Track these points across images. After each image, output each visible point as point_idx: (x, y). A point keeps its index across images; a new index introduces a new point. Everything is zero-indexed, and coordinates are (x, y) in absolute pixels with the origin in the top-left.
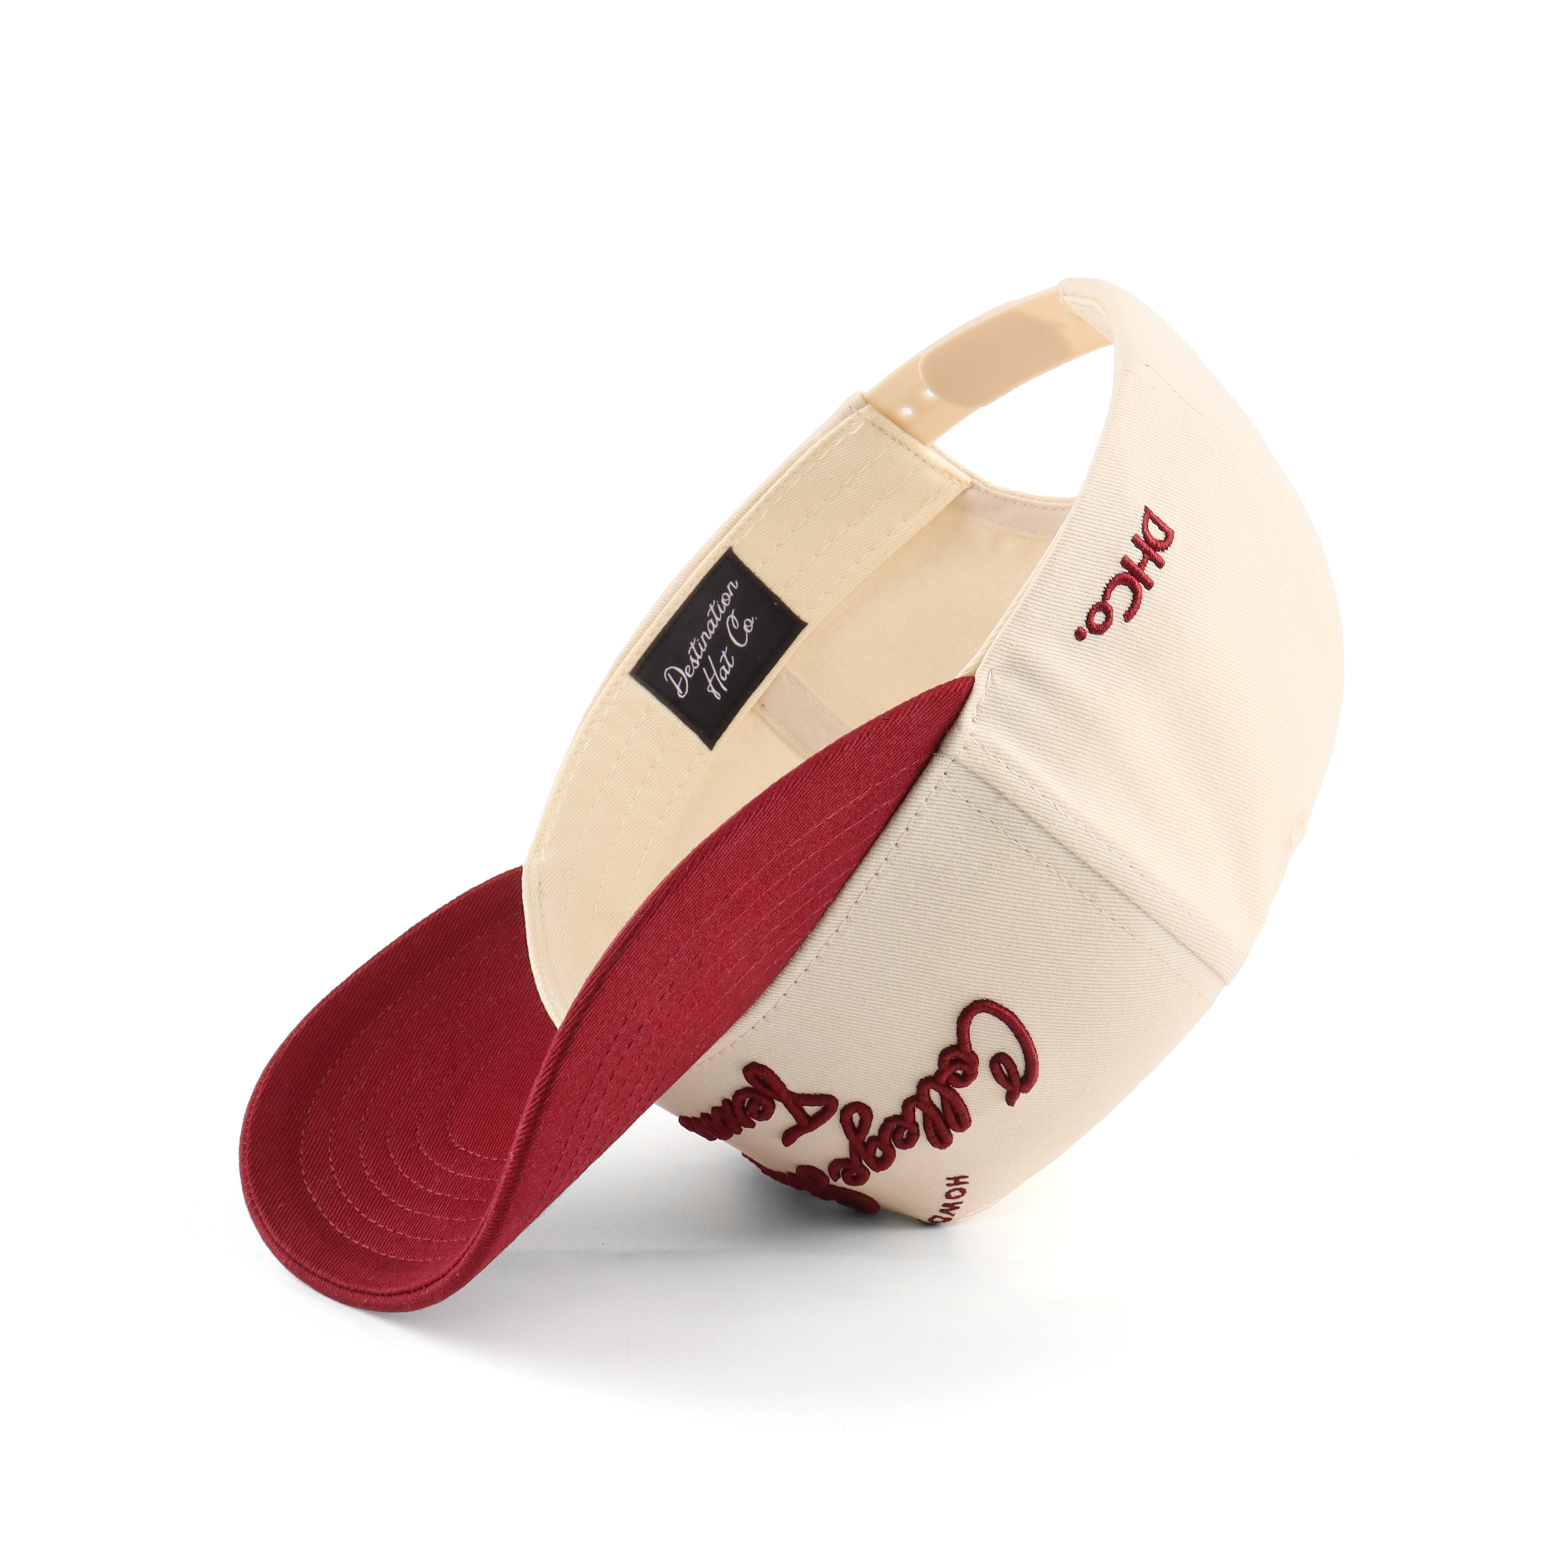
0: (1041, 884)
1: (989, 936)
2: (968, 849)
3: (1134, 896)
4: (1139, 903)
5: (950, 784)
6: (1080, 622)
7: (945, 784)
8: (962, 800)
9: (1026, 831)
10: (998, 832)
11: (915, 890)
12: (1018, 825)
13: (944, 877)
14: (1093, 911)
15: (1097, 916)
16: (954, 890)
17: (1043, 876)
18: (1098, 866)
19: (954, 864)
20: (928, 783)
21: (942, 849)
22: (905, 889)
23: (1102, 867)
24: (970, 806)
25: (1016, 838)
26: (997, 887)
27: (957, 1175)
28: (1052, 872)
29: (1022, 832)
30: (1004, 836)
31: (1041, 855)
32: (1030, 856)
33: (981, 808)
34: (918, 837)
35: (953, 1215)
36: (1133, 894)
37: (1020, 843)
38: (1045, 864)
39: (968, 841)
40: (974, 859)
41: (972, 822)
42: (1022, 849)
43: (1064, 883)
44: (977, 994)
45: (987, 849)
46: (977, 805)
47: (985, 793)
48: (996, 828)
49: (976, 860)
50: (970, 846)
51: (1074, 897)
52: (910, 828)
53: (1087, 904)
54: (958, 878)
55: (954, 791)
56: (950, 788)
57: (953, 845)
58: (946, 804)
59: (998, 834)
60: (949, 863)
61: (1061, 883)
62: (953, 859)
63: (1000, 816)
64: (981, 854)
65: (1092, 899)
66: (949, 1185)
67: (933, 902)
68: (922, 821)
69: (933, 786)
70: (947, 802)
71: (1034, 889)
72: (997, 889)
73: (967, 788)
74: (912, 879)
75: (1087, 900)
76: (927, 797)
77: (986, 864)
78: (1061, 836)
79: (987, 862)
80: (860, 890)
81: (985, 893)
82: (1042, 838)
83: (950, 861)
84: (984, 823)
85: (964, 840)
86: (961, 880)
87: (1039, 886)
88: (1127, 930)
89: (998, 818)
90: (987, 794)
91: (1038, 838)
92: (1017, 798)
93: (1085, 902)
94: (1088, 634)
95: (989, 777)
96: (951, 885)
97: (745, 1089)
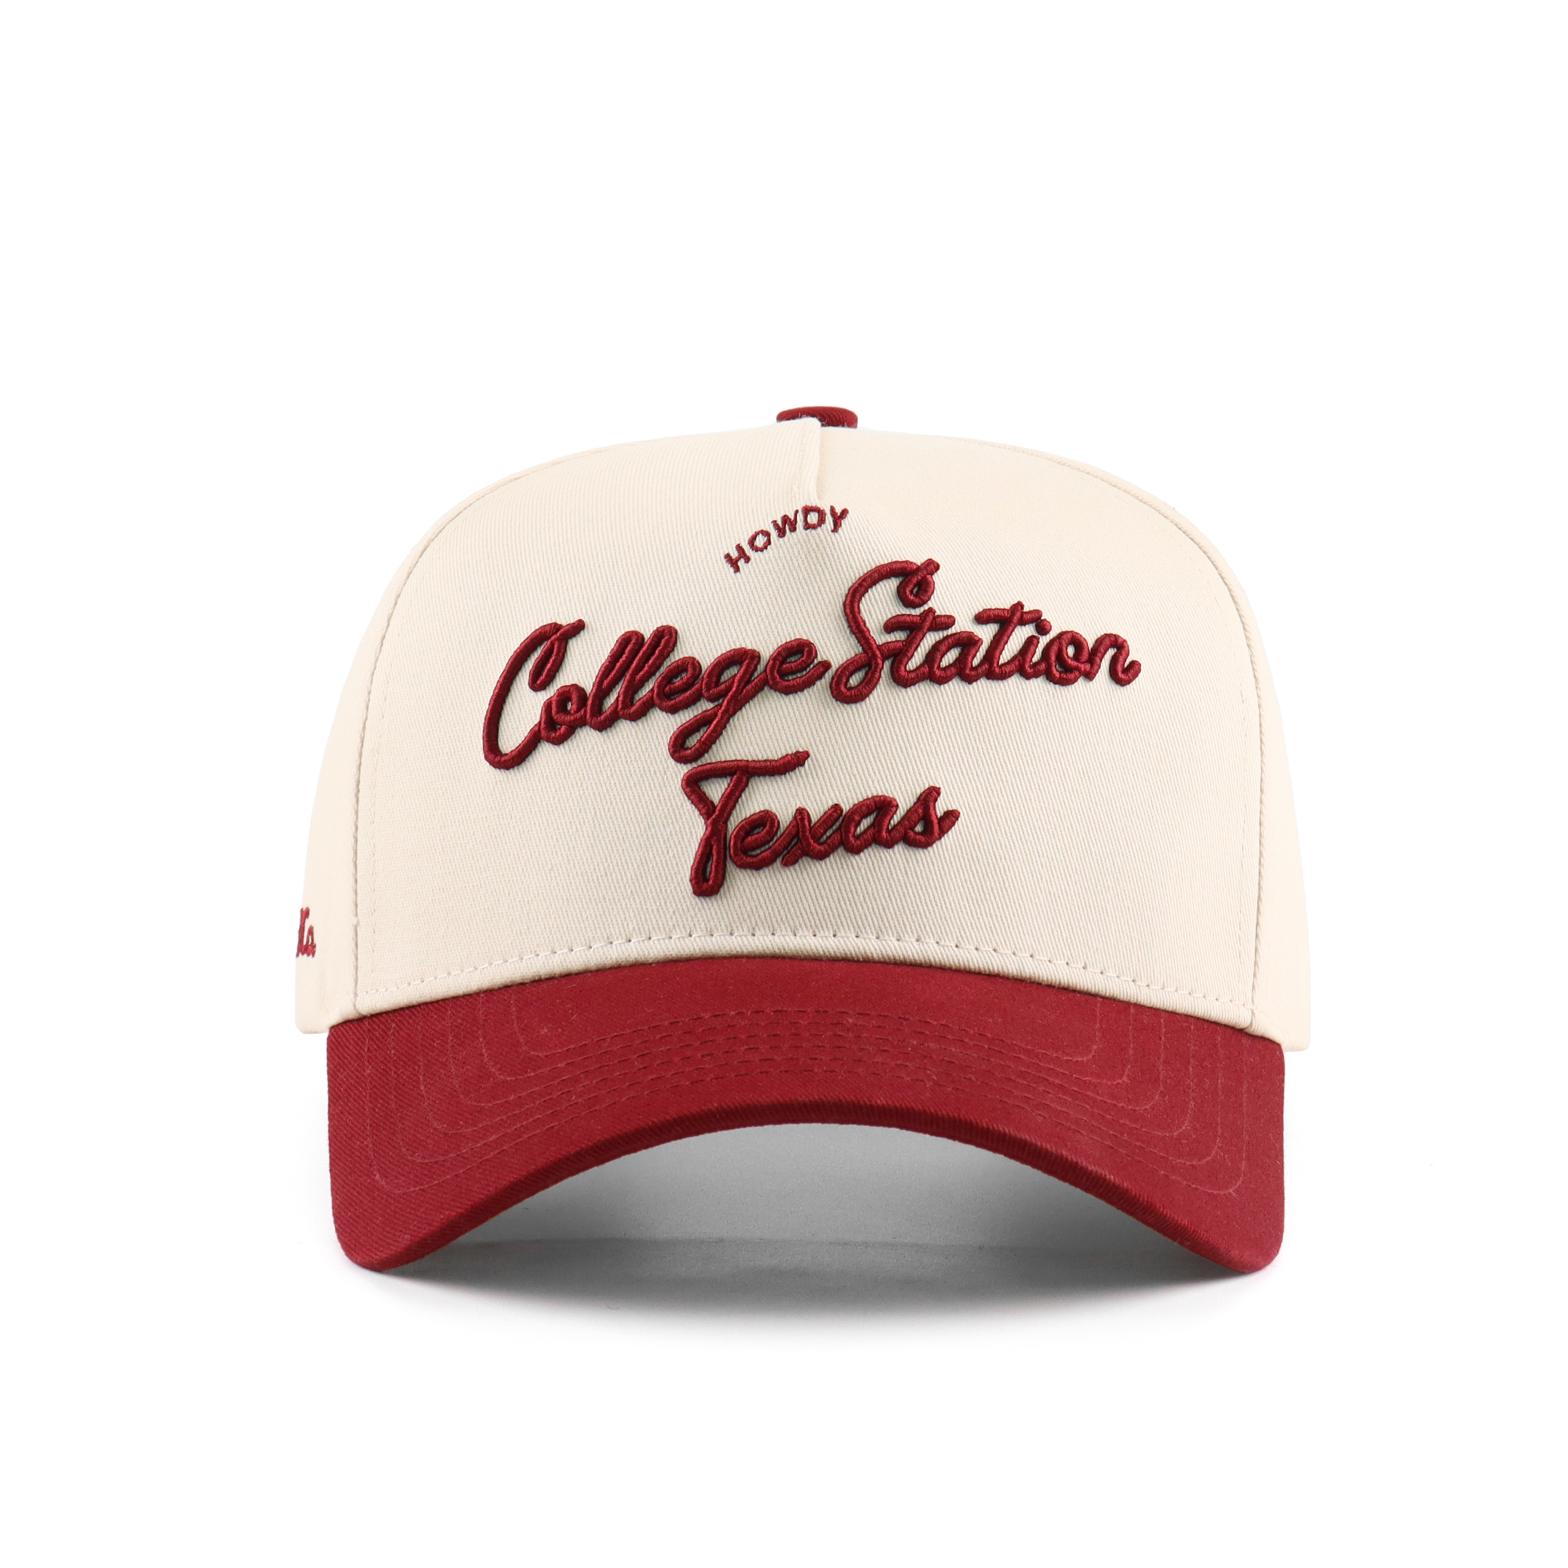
27: (729, 566)
66: (748, 560)
97: (743, 866)
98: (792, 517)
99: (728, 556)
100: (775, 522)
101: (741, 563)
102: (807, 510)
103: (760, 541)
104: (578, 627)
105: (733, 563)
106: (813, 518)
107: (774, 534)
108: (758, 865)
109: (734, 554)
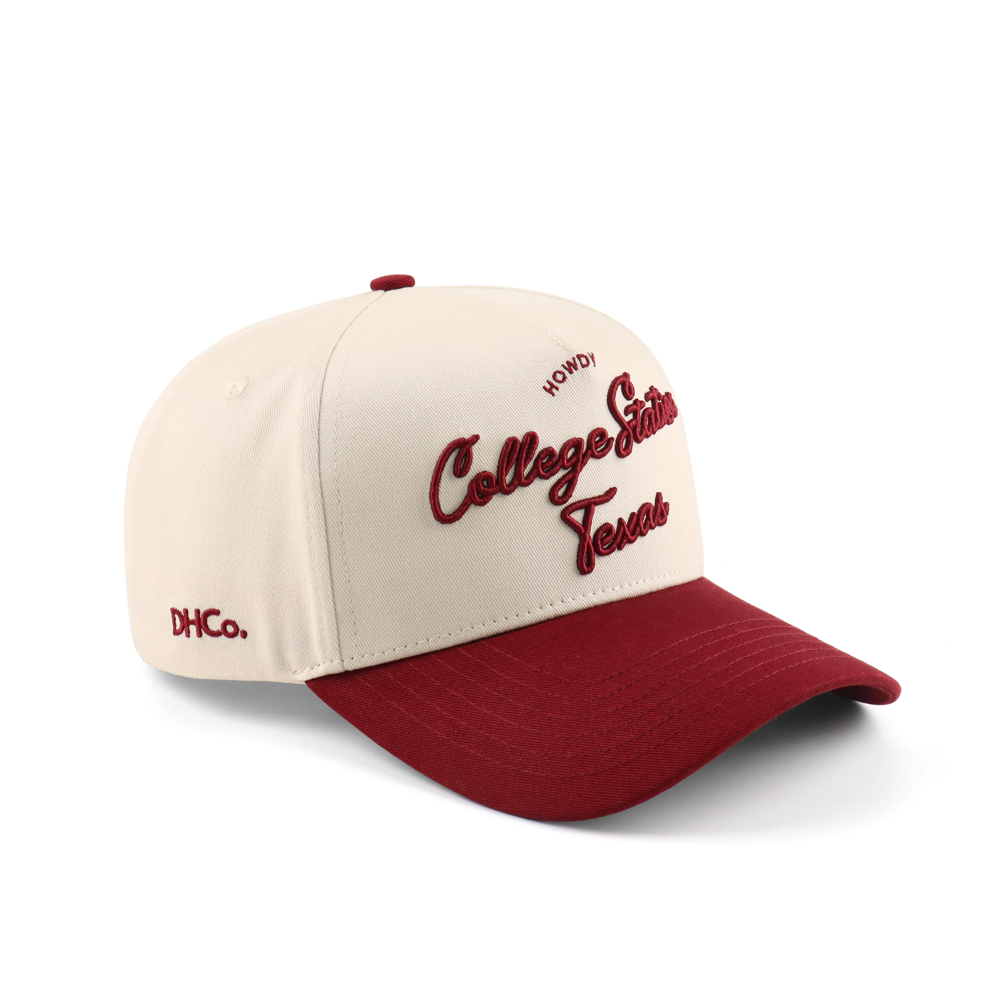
0: (357, 558)
1: (405, 555)
2: (376, 611)
3: (319, 503)
4: (320, 496)
5: (355, 652)
6: (239, 638)
7: (357, 654)
8: (357, 638)
9: (340, 592)
10: (355, 605)
11: (417, 615)
12: (342, 599)
13: (398, 608)
14: (345, 517)
15: (345, 512)
16: (399, 597)
17: (352, 561)
18: (323, 538)
19: (388, 611)
20: (365, 663)
21: (387, 623)
22: (421, 620)
23: (322, 536)
24: (356, 631)
25: (348, 593)
26: (378, 578)
27: (547, 393)
28: (346, 559)
29: (343, 594)
30: (353, 600)
31: (344, 572)
32: (349, 577)
33: (352, 624)
34: (393, 641)
35: (574, 359)
36: (319, 504)
37: (349, 589)
38: (346, 566)
39: (372, 615)
40: (377, 604)
41: (362, 621)
42: (350, 585)
43: (346, 546)
44: (437, 526)
45: (367, 602)
46: (353, 628)
47: (344, 630)
48: (353, 608)
49: (376, 602)
50: (373, 611)
51: (347, 534)
52: (392, 650)
53: (345, 524)
54: (392, 602)
55: (356, 646)
56: (357, 649)
57: (380, 620)
58: (366, 644)
59: (355, 603)
60: (390, 613)
61: (347, 549)
62: (386, 613)
63: (347, 611)
64: (372, 602)
65: (340, 524)
66: (557, 389)
67: (414, 601)
68: (384, 647)
69: (364, 659)
70: (364, 643)
71: (362, 558)
72: (379, 577)
73: (349, 641)
74: (414, 622)
75: (343, 526)
76: (371, 657)
77: (373, 595)
78: (326, 573)
79: (372, 596)
80: (443, 640)
81: (386, 581)
82: (336, 581)
83: (388, 614)
84: (357, 615)
85: (373, 617)
86: (392, 599)
87: (358, 558)
88: (337, 487)
89: (348, 612)
90: (343, 628)
91: (338, 583)
92: (331, 613)
93: (344, 526)
94: (240, 630)
95: (335, 636)
96: (398, 601)
97: (601, 554)
98: (572, 361)
99: (544, 388)
100: (563, 366)
101: (554, 390)
102: (579, 357)
103: (560, 377)
104: (476, 438)
105: (549, 391)
106: (584, 361)
107: (567, 373)
108: (609, 551)
109: (548, 386)
